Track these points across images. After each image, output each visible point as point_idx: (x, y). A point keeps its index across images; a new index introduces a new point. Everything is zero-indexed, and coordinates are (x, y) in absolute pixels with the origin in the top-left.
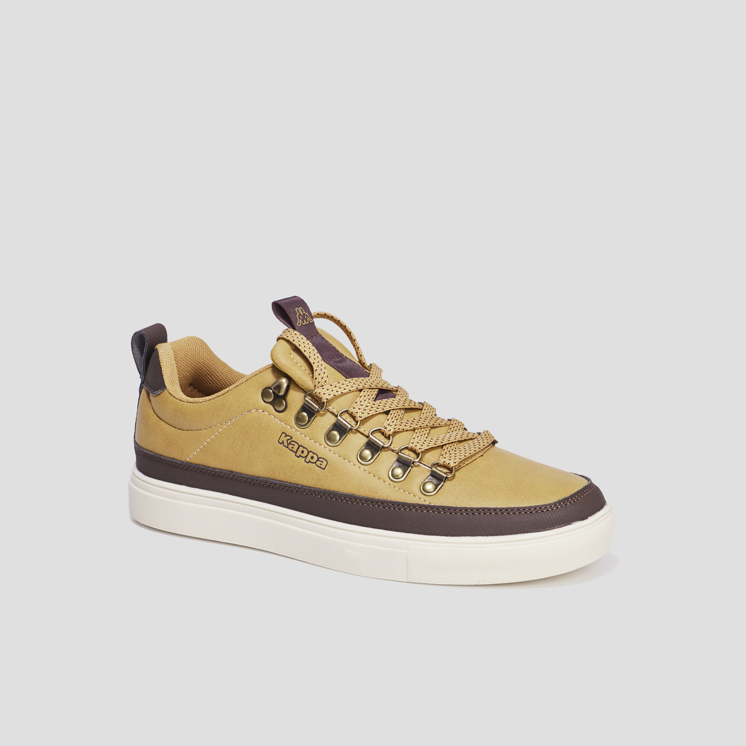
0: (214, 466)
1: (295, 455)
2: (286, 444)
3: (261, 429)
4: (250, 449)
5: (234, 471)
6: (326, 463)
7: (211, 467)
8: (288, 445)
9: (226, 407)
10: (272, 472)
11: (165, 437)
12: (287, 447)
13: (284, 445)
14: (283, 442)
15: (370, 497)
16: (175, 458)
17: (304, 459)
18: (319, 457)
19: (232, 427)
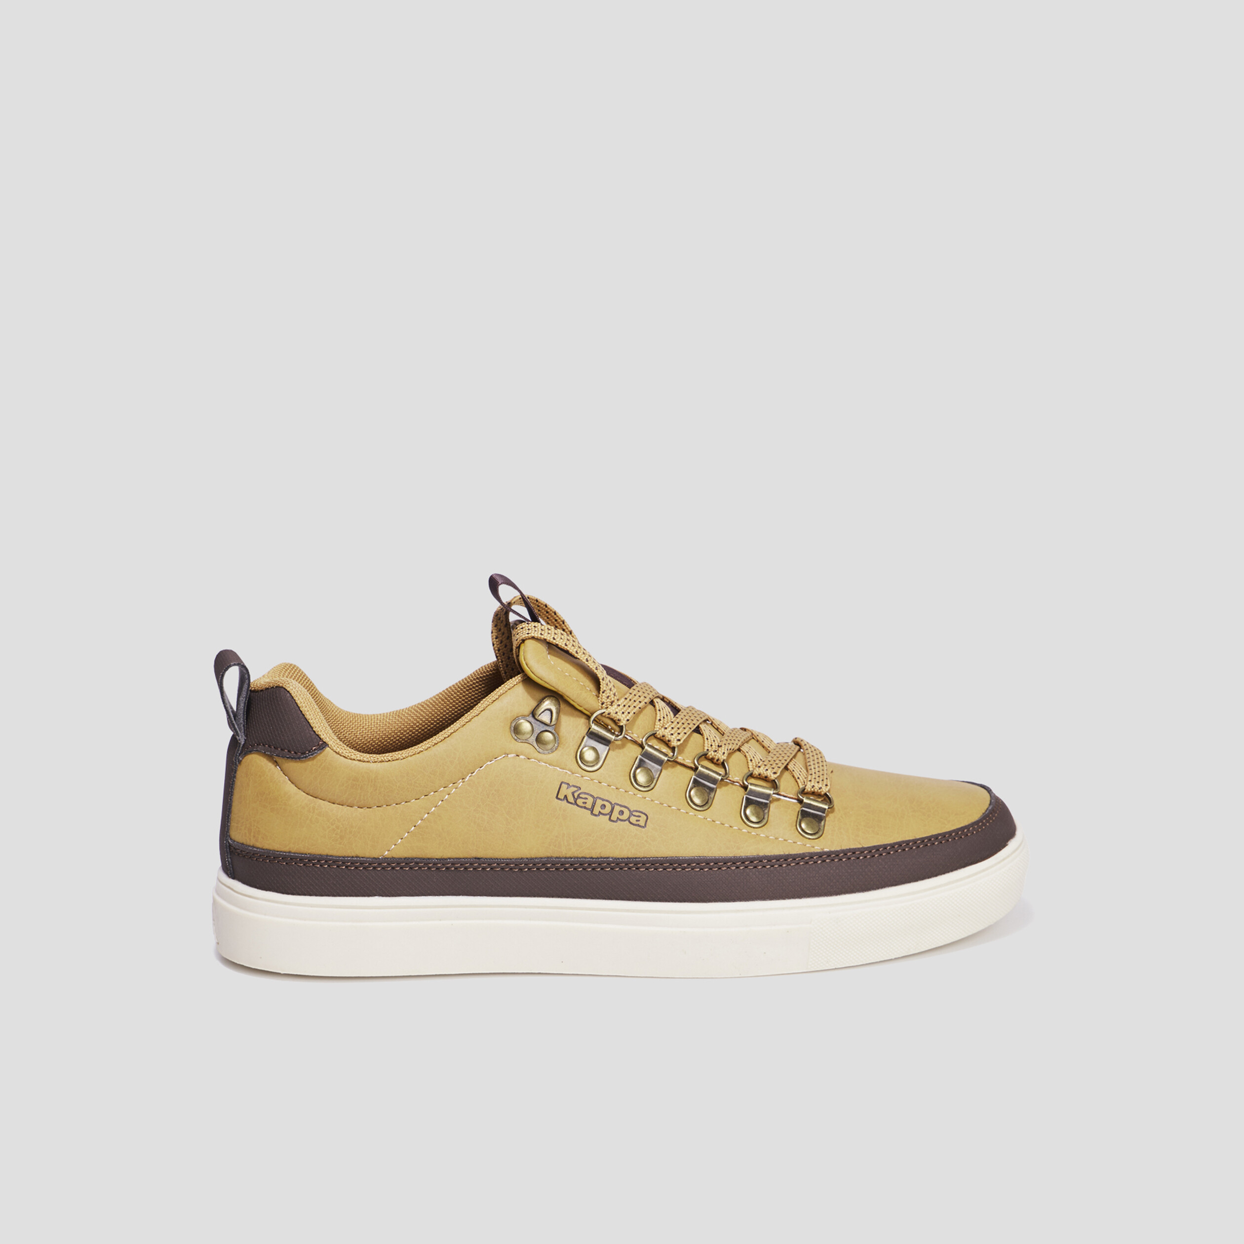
0: (441, 855)
1: (592, 812)
2: (571, 799)
3: (522, 783)
4: (508, 817)
5: (482, 857)
6: (645, 817)
7: (433, 857)
8: (576, 800)
9: (457, 759)
10: (555, 846)
11: (332, 825)
12: (576, 804)
13: (568, 802)
14: (566, 796)
15: (731, 855)
16: (358, 855)
17: (608, 816)
18: (632, 810)
19: (468, 788)
